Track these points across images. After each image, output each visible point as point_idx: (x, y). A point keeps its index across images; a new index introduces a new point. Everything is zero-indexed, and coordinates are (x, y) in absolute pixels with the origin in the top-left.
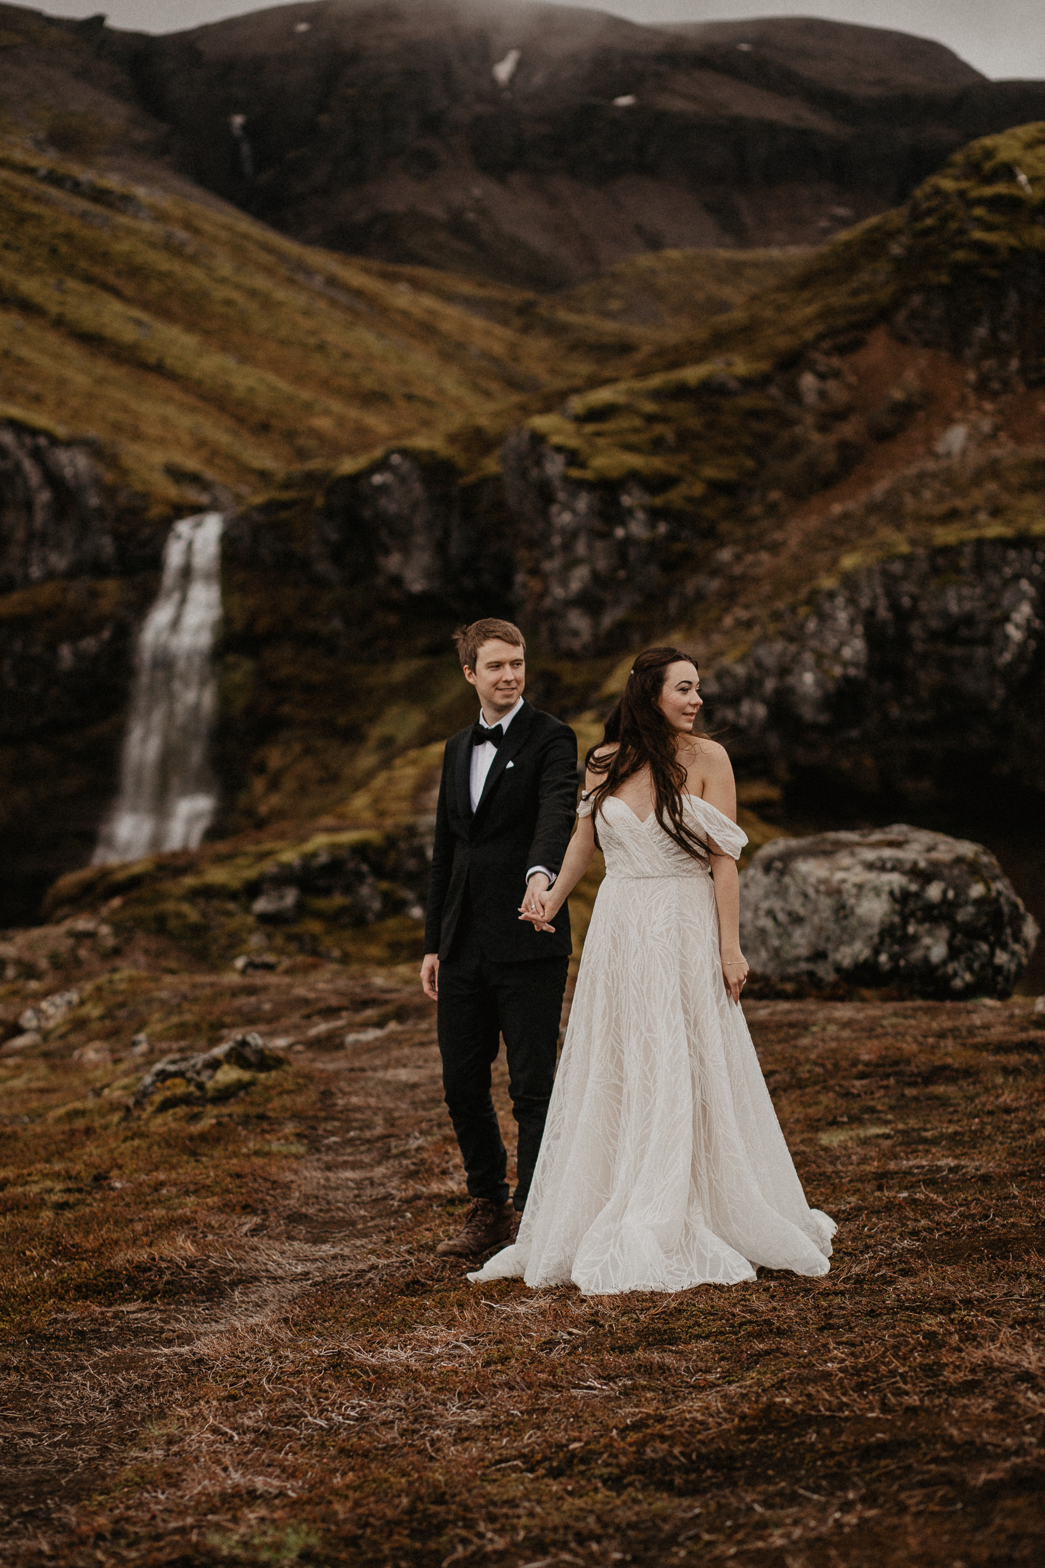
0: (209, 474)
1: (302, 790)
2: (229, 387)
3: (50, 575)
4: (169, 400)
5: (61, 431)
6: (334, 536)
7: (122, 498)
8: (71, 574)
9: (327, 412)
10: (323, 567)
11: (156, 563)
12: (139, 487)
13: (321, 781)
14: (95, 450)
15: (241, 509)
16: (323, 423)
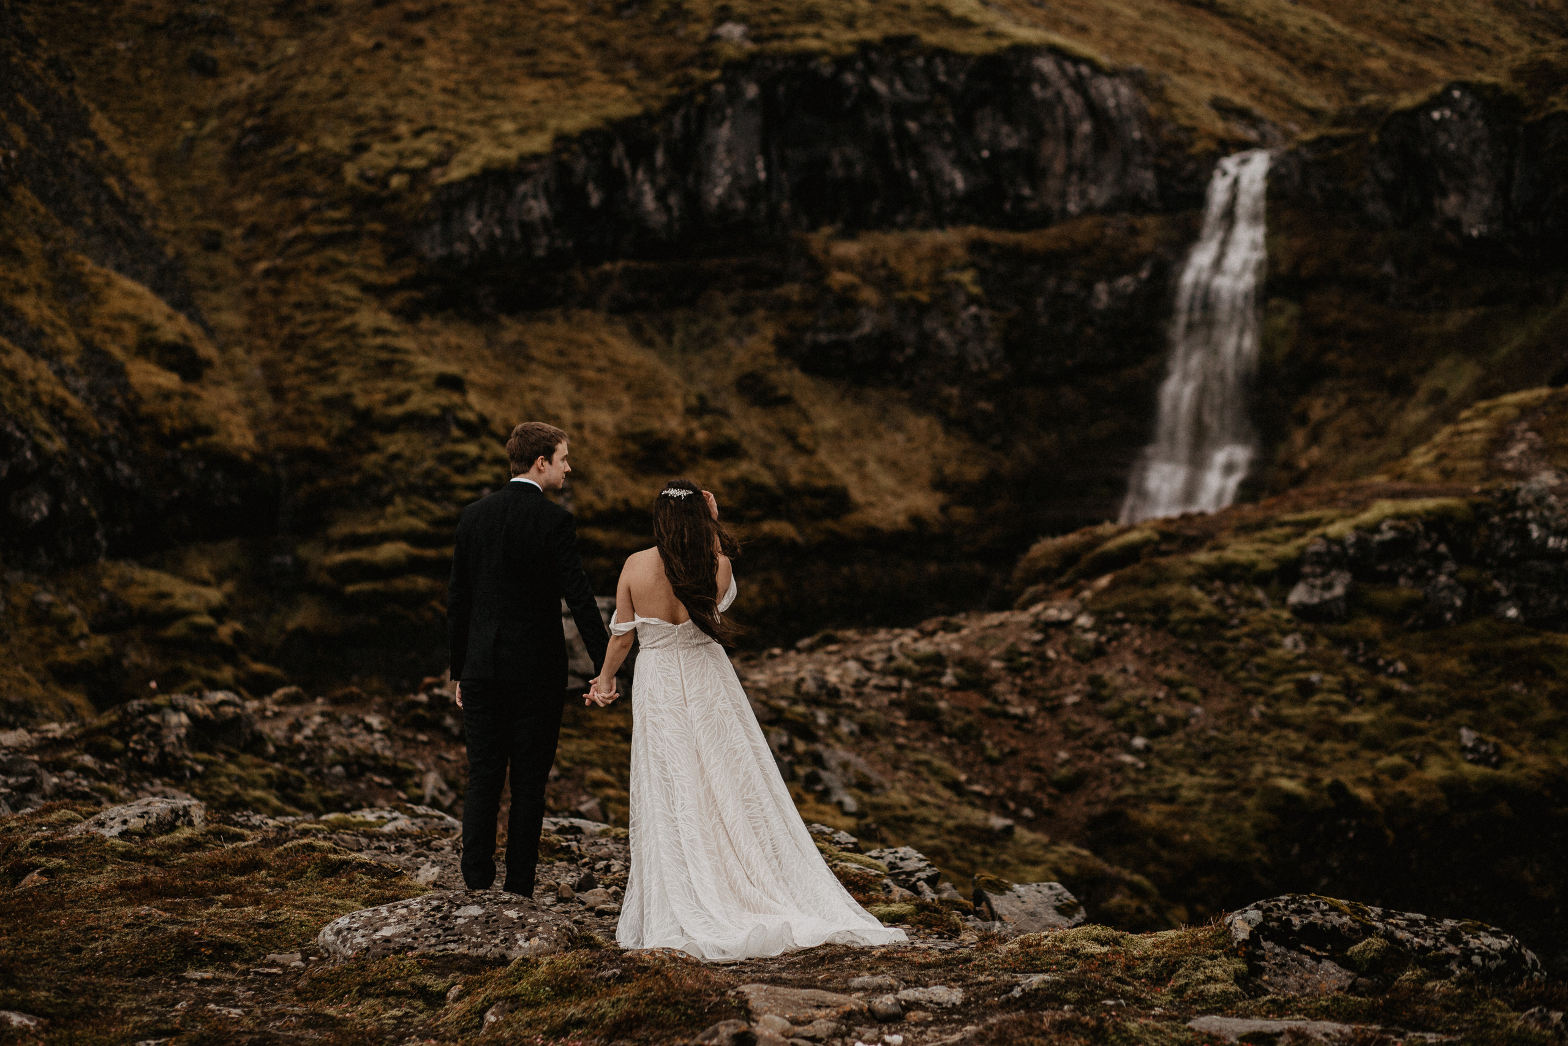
0: (1258, 110)
1: (1345, 445)
2: (1281, 25)
3: (1089, 210)
4: (1220, 36)
5: (1104, 60)
6: (1388, 175)
7: (1166, 132)
8: (1110, 210)
9: (1382, 54)
10: (1374, 208)
11: (1200, 200)
12: (1185, 122)
13: (1367, 436)
14: (1139, 81)
15: (1291, 146)
16: (1376, 65)
